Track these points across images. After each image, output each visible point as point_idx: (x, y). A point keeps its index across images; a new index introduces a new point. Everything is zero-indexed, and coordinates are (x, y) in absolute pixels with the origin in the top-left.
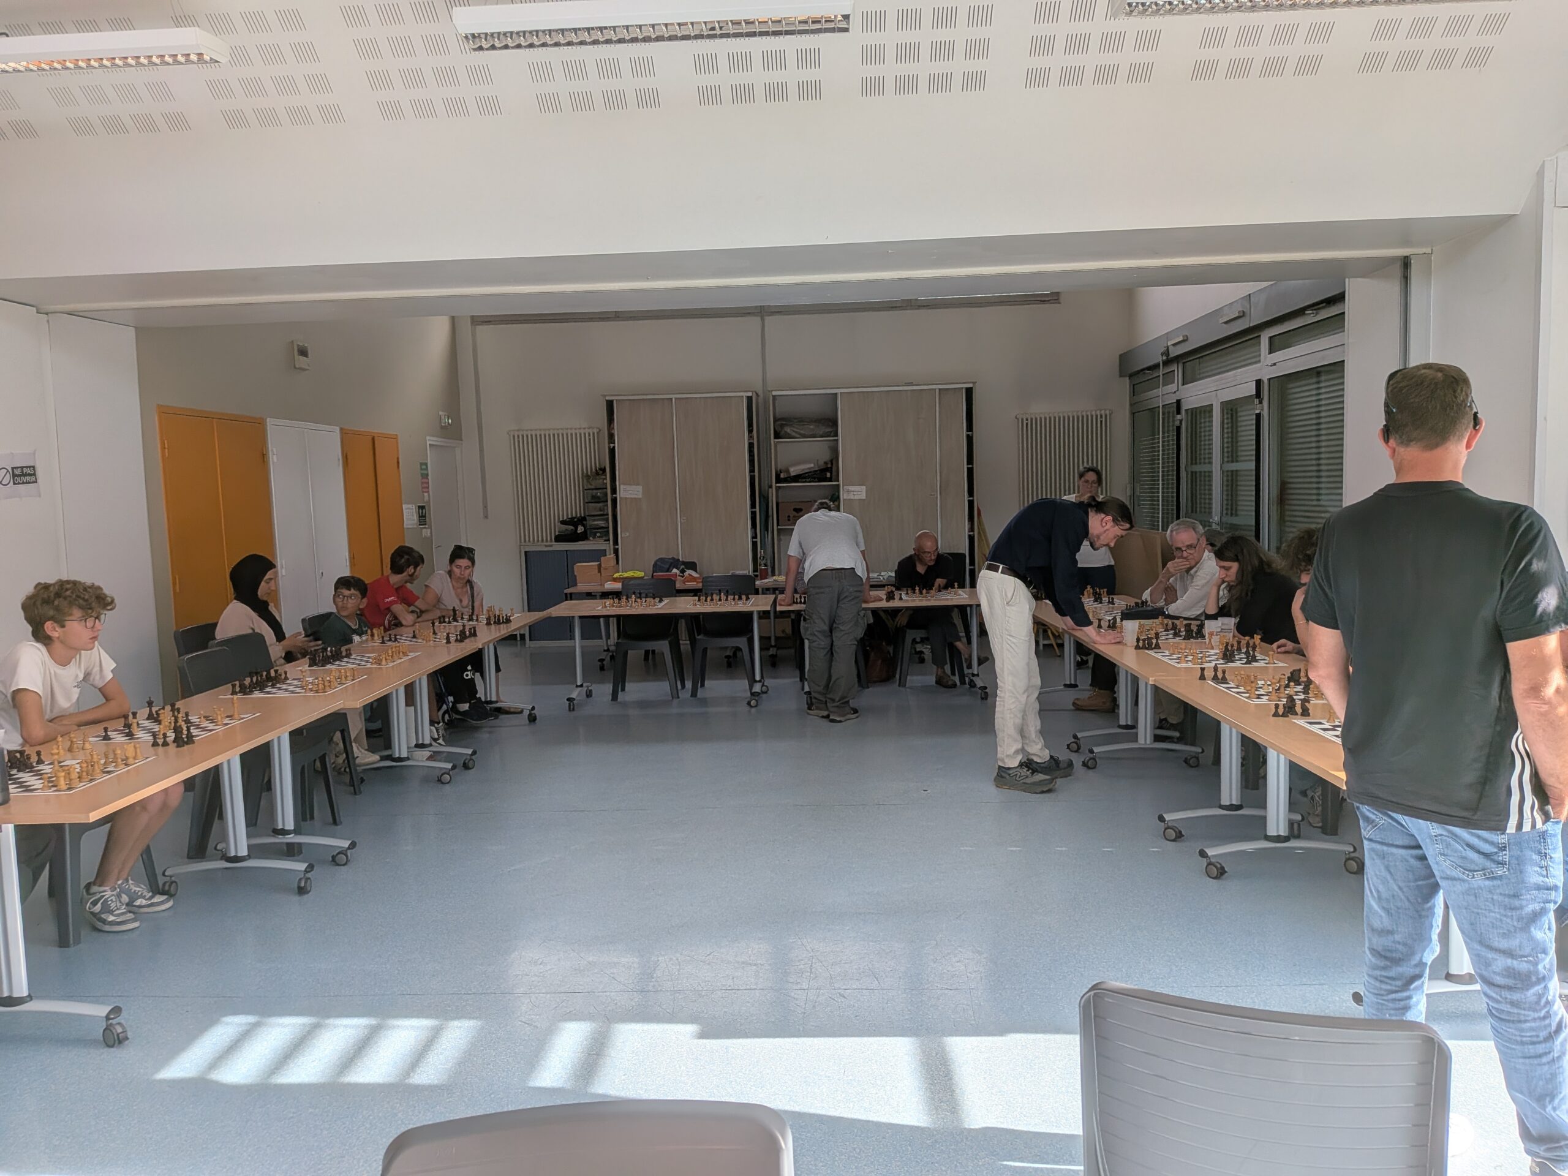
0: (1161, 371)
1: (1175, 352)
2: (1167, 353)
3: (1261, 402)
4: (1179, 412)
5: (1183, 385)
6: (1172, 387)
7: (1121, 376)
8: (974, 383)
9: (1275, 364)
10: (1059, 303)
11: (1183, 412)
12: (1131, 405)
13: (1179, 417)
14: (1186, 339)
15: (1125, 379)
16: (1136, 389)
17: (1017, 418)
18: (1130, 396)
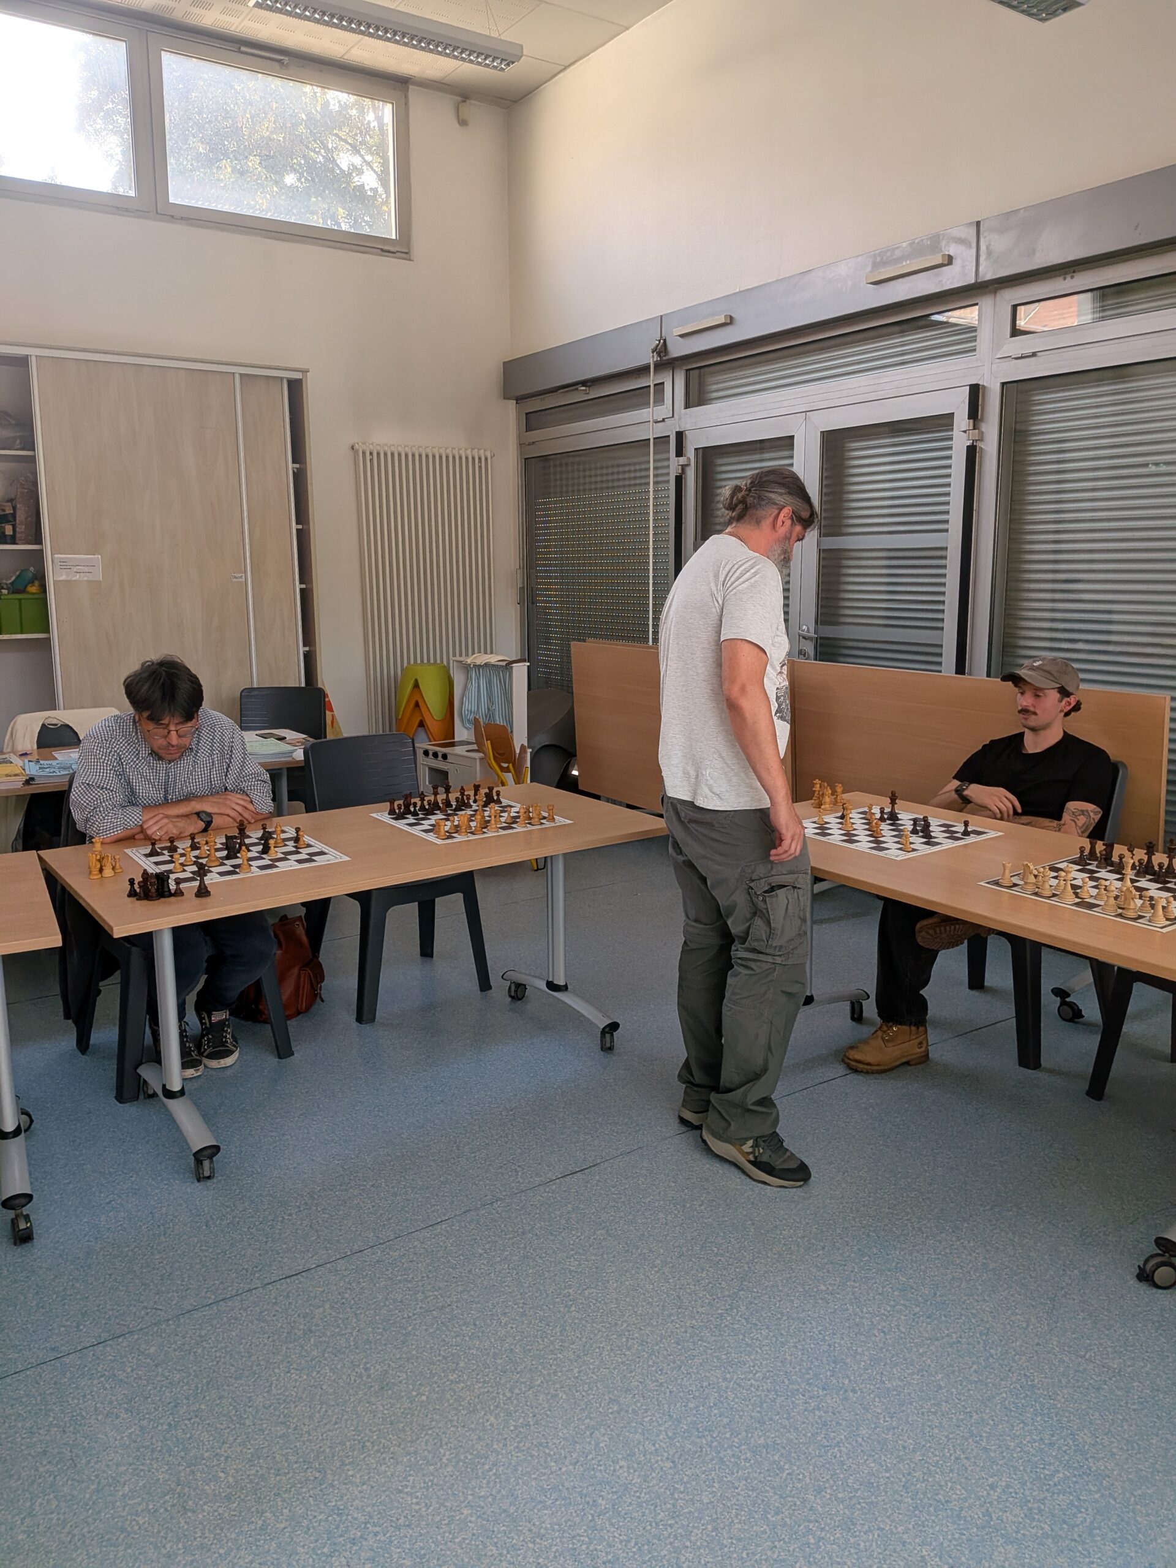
0: (651, 380)
1: (678, 349)
2: (662, 349)
3: (976, 427)
4: (680, 452)
5: (687, 406)
6: (663, 411)
7: (506, 397)
8: (305, 372)
10: (410, 260)
11: (690, 453)
12: (521, 445)
13: (682, 459)
14: (730, 321)
15: (512, 403)
16: (531, 422)
17: (353, 448)
18: (519, 429)
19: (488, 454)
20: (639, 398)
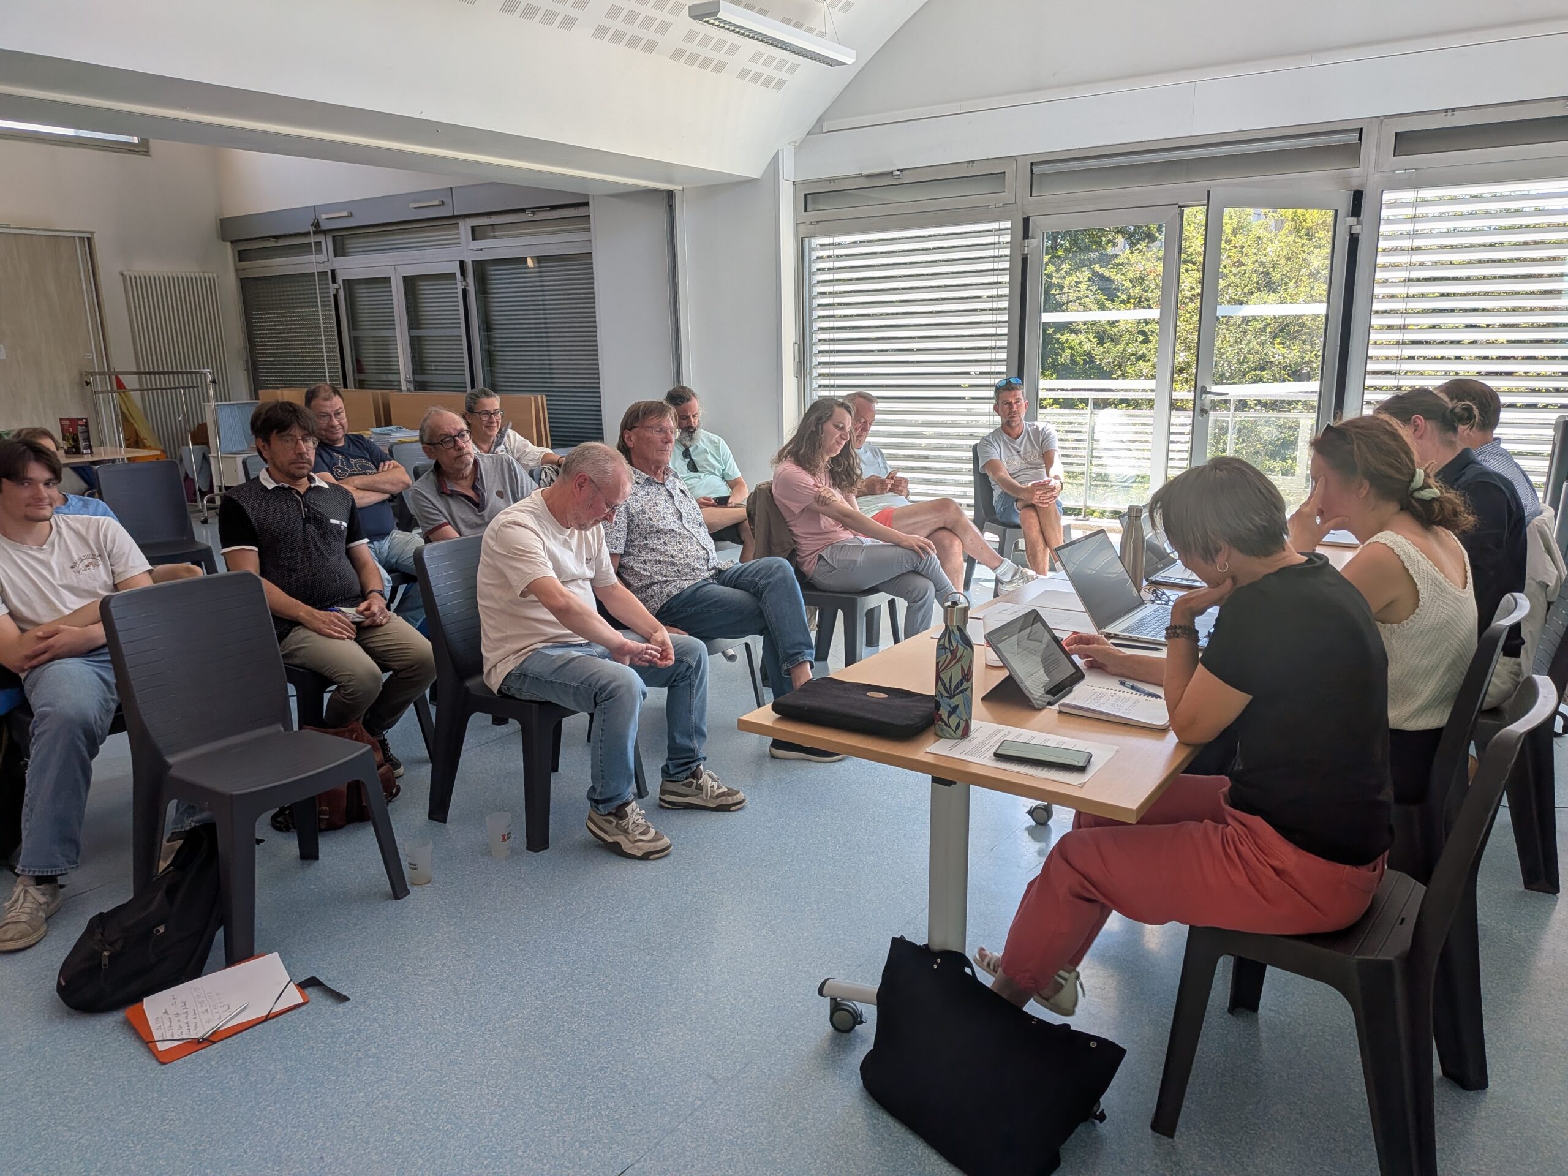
0: (312, 239)
1: (325, 226)
2: (316, 224)
3: (465, 280)
4: (334, 282)
5: (336, 256)
6: (322, 257)
7: (224, 240)
8: (92, 233)
9: (481, 249)
10: (150, 156)
11: (340, 282)
12: (237, 270)
13: (336, 286)
14: (351, 215)
15: (229, 244)
16: (242, 256)
17: (122, 274)
18: (235, 261)
19: (215, 276)
20: (305, 248)
